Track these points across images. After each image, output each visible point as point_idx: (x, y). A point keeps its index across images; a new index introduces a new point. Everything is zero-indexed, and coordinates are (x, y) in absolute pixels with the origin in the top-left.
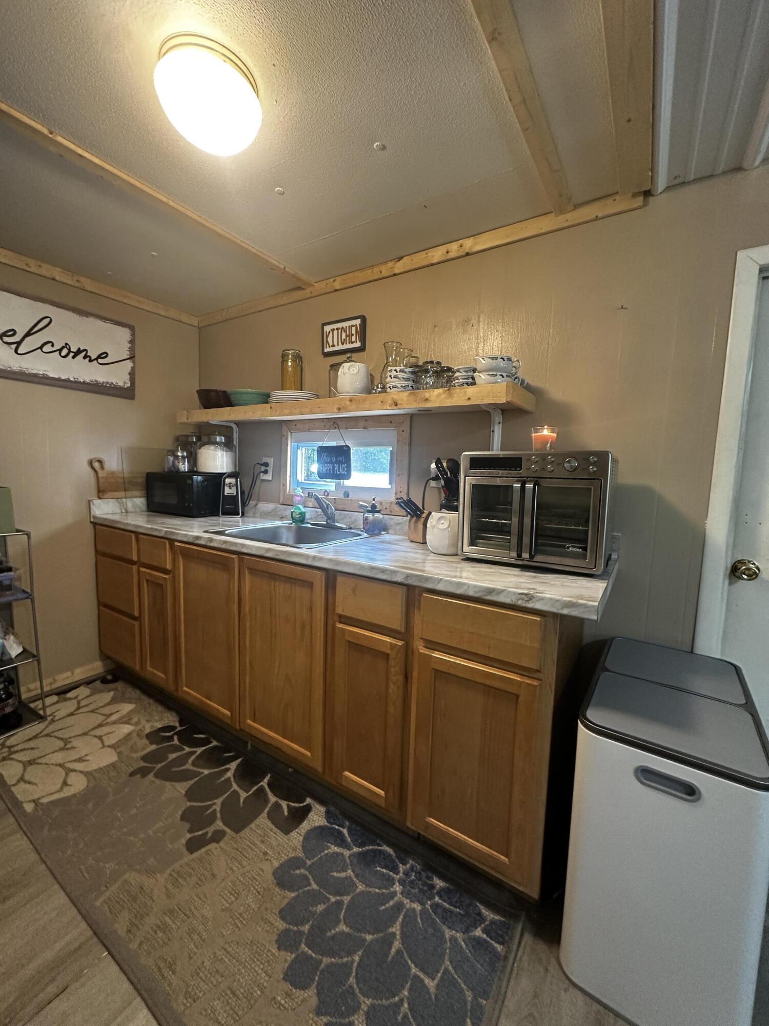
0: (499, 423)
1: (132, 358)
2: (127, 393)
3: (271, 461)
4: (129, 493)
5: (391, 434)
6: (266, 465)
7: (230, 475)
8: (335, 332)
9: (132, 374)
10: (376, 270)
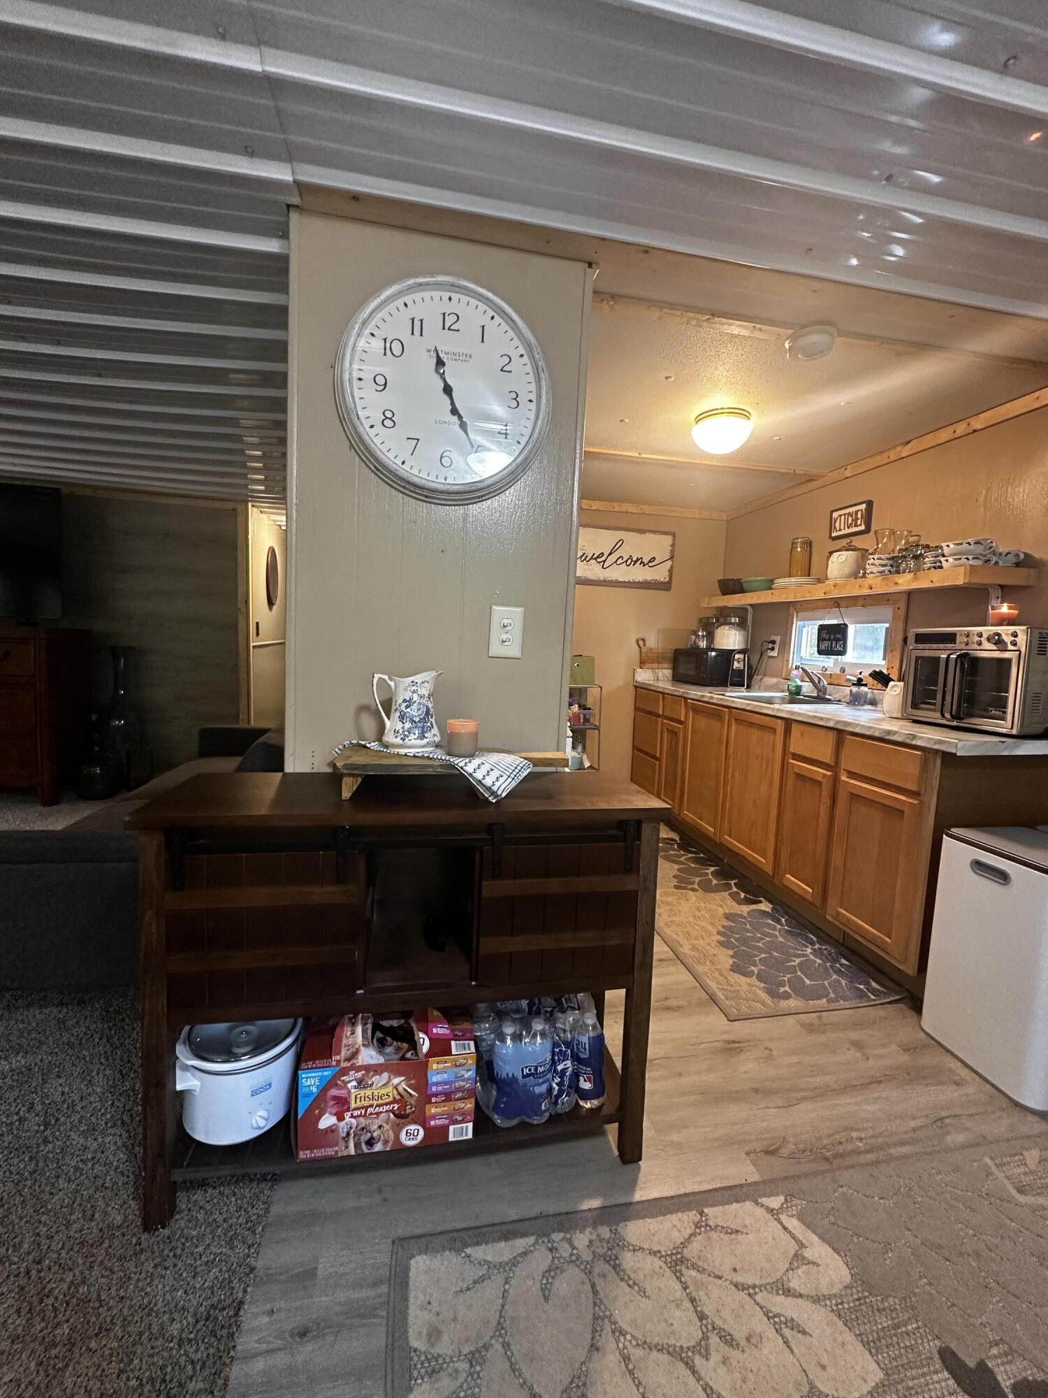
0: (998, 598)
1: (672, 558)
2: (665, 586)
3: (778, 639)
4: (661, 665)
5: (888, 611)
6: (774, 642)
7: (740, 652)
8: (843, 517)
9: (671, 571)
10: (885, 455)
